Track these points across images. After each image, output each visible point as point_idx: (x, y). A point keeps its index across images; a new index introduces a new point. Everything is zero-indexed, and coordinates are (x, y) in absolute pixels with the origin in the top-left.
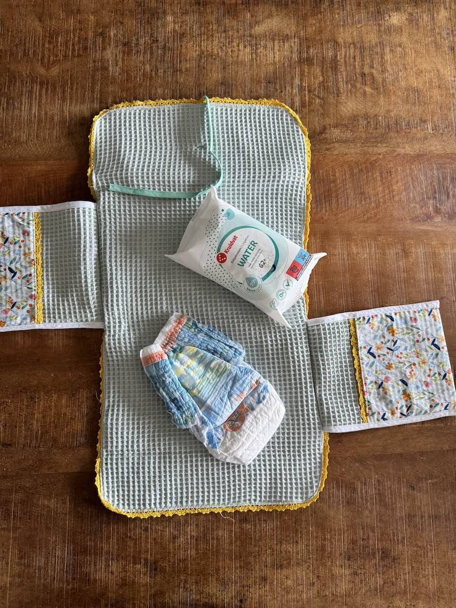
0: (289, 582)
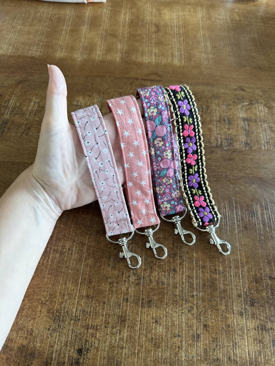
0: (160, 330)
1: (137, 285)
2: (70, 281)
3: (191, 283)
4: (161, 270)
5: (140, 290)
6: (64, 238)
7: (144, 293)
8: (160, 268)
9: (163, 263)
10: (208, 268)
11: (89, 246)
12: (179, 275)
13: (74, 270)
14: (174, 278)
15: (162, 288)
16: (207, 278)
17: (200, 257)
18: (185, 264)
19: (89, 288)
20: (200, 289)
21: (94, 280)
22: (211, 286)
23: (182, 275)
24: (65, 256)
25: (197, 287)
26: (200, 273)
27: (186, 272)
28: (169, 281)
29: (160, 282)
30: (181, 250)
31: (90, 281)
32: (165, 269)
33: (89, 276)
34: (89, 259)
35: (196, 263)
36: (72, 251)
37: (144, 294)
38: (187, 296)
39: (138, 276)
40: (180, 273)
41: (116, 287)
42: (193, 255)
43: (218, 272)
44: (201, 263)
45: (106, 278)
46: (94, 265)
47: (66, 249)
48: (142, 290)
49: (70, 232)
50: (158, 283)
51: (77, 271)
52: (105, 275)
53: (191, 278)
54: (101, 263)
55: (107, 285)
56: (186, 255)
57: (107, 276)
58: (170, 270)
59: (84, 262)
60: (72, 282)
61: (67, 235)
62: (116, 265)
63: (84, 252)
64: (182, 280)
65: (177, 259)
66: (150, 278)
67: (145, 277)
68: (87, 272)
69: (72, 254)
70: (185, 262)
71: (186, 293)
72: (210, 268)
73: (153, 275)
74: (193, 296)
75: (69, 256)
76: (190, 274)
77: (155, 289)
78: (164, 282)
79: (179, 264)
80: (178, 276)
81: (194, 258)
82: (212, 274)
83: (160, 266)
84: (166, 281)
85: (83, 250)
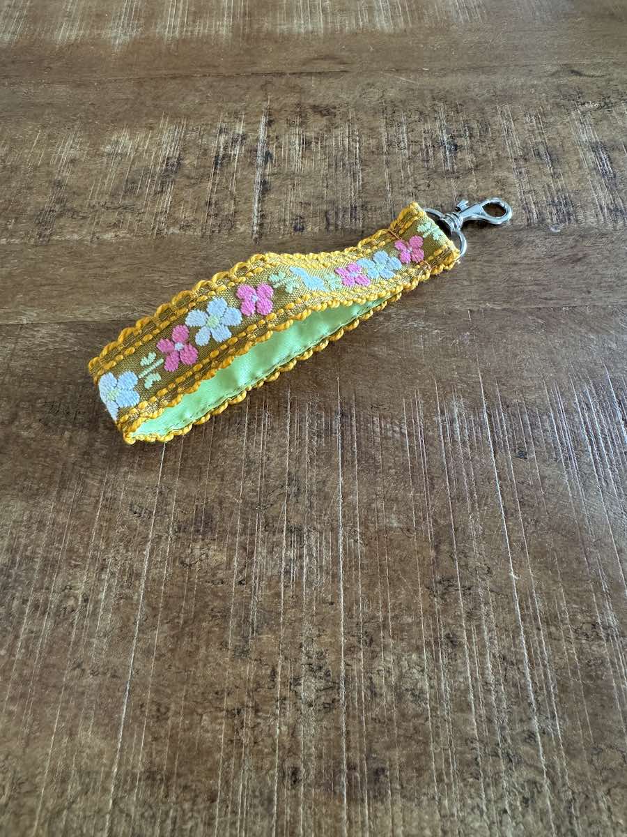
1: (326, 713)
2: (86, 718)
3: (515, 685)
4: (404, 644)
5: (339, 729)
6: (71, 558)
7: (355, 738)
8: (402, 640)
9: (410, 620)
10: (567, 621)
11: (154, 580)
12: (471, 656)
13: (105, 674)
14: (454, 673)
15: (417, 716)
16: (570, 659)
17: (534, 583)
18: (488, 615)
19: (156, 739)
20: (551, 706)
21: (173, 707)
22: (588, 691)
23: (482, 654)
24: (72, 624)
25: (539, 699)
26: (540, 643)
27: (492, 643)
28: (439, 684)
29: (407, 690)
30: (466, 565)
31: (158, 710)
32: (420, 638)
33: (157, 691)
34: (154, 627)
35: (522, 608)
36: (97, 602)
37: (353, 745)
38: (509, 741)
39: (327, 674)
40: (470, 650)
41: (253, 728)
42: (509, 577)
43: (603, 635)
44: (538, 605)
45: (217, 693)
46: (172, 650)
47: (76, 599)
48: (344, 729)
49: (90, 537)
50: (400, 697)
51: (113, 676)
52: (212, 685)
53: (513, 664)
54: (194, 639)
55: (219, 721)
56: (484, 580)
57: (218, 688)
58: (436, 643)
59: (139, 640)
60: (97, 724)
61: (79, 549)
62: (247, 642)
63: (137, 605)
64: (483, 674)
65: (456, 600)
66: (371, 678)
67: (353, 678)
68: (150, 679)
69: (94, 613)
70: (484, 609)
71: (503, 728)
72: (573, 620)
73: (380, 665)
74: (531, 735)
75: (87, 622)
76: (509, 649)
77: (390, 719)
78: (422, 692)
79: (464, 616)
80: (468, 661)
81: (511, 588)
82: (584, 641)
83: (402, 631)
84: (427, 687)
85: (132, 599)
